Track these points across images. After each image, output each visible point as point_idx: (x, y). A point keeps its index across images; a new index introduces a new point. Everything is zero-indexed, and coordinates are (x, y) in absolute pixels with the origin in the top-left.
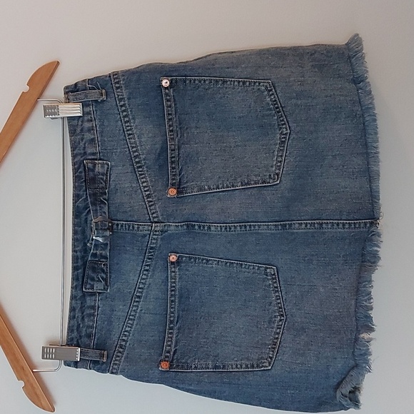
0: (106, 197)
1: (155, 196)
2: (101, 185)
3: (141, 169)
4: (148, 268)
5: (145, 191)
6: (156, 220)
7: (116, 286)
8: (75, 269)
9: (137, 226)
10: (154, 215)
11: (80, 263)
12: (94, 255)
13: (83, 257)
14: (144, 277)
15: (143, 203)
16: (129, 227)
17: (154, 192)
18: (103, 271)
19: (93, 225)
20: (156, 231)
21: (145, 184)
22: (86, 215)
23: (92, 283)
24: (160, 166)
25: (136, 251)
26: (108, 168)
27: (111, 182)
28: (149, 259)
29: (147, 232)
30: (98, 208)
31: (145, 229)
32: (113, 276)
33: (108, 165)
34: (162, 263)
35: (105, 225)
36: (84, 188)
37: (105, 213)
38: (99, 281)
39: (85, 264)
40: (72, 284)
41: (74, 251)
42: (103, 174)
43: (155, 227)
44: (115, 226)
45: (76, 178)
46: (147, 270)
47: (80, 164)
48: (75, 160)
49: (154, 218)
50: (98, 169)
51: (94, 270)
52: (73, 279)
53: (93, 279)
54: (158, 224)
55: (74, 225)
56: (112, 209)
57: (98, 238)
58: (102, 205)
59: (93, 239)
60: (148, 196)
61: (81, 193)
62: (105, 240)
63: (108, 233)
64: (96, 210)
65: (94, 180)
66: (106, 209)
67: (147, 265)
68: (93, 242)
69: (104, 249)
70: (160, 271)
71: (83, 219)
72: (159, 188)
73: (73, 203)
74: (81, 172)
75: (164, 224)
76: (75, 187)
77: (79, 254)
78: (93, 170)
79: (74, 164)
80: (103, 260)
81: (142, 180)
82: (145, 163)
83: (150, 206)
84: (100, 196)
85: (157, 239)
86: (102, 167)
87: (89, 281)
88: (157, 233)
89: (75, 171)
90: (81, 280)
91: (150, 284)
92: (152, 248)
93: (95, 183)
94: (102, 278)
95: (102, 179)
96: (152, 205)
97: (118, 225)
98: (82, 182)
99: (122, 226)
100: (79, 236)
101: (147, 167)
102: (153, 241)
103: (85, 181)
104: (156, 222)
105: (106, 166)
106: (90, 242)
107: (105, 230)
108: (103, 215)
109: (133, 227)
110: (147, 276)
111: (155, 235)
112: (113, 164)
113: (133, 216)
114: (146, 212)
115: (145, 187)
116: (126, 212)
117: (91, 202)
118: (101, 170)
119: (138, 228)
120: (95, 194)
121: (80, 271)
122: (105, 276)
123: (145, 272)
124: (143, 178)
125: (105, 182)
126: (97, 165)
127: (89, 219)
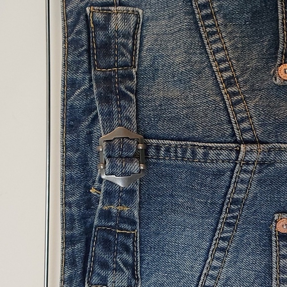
0: (133, 84)
1: (245, 82)
2: (121, 60)
3: (210, 22)
4: (225, 244)
5: (221, 71)
6: (247, 136)
7: (153, 279)
8: (68, 241)
9: (201, 151)
10: (245, 125)
11: (78, 230)
12: (106, 215)
13: (84, 218)
14: (215, 263)
15: (218, 99)
16: (184, 152)
17: (243, 72)
18: (127, 249)
19: (102, 148)
20: (247, 163)
21: (220, 55)
22: (89, 126)
23: (103, 273)
24: (254, 13)
25: (198, 207)
26: (137, 23)
27: (144, 53)
28: (229, 225)
29: (226, 165)
30: (115, 109)
31: (220, 157)
32: (148, 258)
33: (138, 15)
34: (257, 234)
35: (129, 148)
36: (86, 65)
37: (129, 119)
38: (118, 269)
39: (88, 231)
40: (63, 272)
41: (66, 204)
42: (126, 36)
43: (247, 152)
44: (152, 152)
45: (70, 44)
46: (223, 250)
47: (79, 14)
48: (68, 9)
49: (244, 131)
50: (117, 23)
51: (107, 245)
52: (65, 262)
53: (104, 265)
54: (254, 147)
55: (66, 147)
56: (145, 112)
57: (112, 178)
58: (123, 103)
59: (101, 180)
60: (229, 82)
61: (79, 76)
62: (129, 181)
63: (136, 167)
64: (110, 113)
65: (106, 47)
66: (132, 111)
67: (223, 239)
68: (103, 186)
69: (126, 203)
70: (253, 253)
71: (83, 135)
72: (253, 64)
73: (63, 100)
74: (79, 32)
75: (266, 146)
76: (66, 65)
77: (75, 210)
78: (105, 27)
79: (66, 16)
80: (125, 226)
81: (214, 46)
82: (220, 7)
83: (234, 104)
84: (120, 83)
85: (248, 182)
86: (125, 19)
87: (98, 270)
88: (251, 168)
89: (68, 29)
90: (80, 265)
91: (228, 279)
92: (235, 202)
93: (110, 55)
94: (126, 264)
95: (125, 46)
96: (238, 102)
97: (158, 148)
98: (81, 54)
99: (168, 150)
100: (75, 173)
101: (224, 16)
102: (240, 186)
103: (88, 51)
104: (247, 142)
105: (133, 19)
106: (97, 184)
107: (129, 159)
108: (126, 123)
109: (194, 153)
110: (223, 261)
111: (245, 171)
112: (148, 14)
113: (194, 128)
114: (224, 118)
115: (220, 62)
116: (178, 119)
117: (99, 95)
118: (121, 26)
119: (206, 155)
120: (108, 79)
121: (78, 246)
122: (130, 260)
123: (218, 254)
124: (215, 42)
125: (132, 52)
126: (113, 17)
127: (95, 135)
